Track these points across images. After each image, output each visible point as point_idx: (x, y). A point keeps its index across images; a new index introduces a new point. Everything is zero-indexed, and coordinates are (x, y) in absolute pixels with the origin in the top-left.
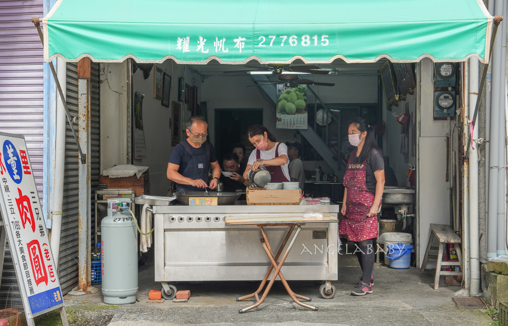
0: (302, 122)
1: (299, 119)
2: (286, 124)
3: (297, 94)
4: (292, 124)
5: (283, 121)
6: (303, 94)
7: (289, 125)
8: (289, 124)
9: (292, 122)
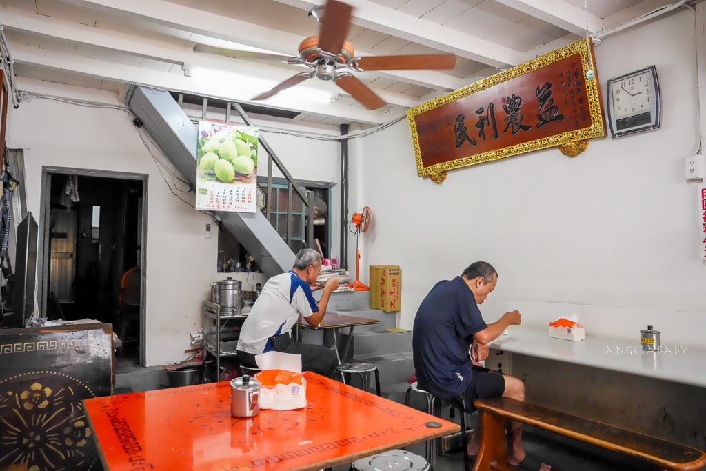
0: (246, 200)
1: (240, 193)
2: (215, 200)
3: (237, 145)
4: (228, 202)
5: (208, 193)
6: (251, 145)
7: (221, 204)
8: (221, 201)
9: (228, 199)
